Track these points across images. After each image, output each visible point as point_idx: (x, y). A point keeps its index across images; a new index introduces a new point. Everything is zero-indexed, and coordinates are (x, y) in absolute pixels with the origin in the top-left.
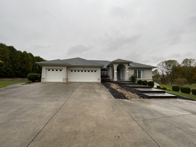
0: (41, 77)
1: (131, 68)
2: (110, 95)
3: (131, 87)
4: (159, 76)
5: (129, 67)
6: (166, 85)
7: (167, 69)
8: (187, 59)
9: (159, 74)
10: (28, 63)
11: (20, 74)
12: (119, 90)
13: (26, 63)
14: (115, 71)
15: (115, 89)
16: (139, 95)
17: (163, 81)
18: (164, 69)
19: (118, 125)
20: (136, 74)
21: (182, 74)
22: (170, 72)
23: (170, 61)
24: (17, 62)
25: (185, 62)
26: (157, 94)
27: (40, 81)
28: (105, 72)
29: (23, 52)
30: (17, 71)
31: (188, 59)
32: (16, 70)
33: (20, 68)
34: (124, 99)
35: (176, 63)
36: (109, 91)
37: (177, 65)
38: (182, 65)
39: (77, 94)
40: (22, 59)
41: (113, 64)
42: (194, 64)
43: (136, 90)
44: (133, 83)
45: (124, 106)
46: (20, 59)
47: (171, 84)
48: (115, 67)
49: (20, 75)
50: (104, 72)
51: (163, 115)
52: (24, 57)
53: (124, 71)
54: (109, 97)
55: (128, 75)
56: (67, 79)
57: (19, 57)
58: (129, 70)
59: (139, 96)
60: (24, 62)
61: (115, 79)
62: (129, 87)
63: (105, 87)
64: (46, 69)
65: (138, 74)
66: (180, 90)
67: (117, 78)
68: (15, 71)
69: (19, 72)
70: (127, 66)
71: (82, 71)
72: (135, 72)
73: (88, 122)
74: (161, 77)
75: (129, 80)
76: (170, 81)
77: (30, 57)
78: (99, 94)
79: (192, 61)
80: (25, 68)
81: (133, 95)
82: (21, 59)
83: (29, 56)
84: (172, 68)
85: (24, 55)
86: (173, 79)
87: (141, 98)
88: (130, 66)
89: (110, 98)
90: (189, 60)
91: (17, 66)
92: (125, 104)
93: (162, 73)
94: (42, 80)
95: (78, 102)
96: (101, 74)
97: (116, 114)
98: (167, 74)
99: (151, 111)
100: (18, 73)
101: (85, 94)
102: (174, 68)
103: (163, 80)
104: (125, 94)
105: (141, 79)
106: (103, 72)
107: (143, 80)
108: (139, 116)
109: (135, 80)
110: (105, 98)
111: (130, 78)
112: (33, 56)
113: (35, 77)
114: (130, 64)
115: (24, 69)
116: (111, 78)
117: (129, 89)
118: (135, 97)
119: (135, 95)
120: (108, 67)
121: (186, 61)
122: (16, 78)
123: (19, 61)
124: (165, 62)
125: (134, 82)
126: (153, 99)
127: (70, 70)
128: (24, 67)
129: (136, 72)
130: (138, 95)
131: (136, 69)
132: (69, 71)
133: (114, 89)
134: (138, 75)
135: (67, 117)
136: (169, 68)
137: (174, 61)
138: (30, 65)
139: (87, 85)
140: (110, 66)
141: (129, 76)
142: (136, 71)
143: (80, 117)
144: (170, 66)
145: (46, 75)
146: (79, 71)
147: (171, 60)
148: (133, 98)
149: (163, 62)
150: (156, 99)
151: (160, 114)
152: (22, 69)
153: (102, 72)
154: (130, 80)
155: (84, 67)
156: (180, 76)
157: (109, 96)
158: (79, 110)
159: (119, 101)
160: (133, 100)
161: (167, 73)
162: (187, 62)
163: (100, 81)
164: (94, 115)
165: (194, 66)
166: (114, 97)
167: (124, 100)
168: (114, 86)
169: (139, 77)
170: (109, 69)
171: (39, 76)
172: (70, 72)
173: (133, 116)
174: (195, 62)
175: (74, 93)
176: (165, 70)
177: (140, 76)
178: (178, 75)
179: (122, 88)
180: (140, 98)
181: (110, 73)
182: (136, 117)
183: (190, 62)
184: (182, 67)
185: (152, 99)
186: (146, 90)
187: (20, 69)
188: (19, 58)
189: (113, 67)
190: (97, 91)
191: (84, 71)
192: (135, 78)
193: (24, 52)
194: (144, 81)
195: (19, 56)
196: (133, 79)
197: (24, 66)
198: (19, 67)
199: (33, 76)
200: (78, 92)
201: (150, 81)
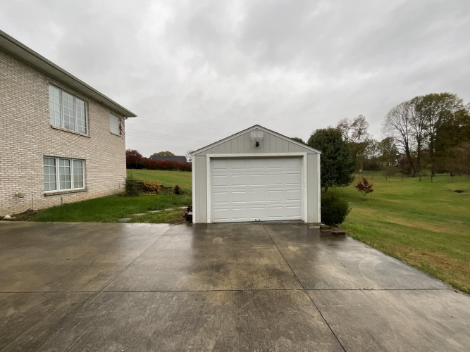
6: (413, 176)
22: (430, 134)
23: (429, 99)
35: (451, 103)
47: (430, 173)
124: (413, 101)
144: (429, 114)
147: (437, 95)
149: (407, 103)
161: (419, 139)
176: (415, 130)
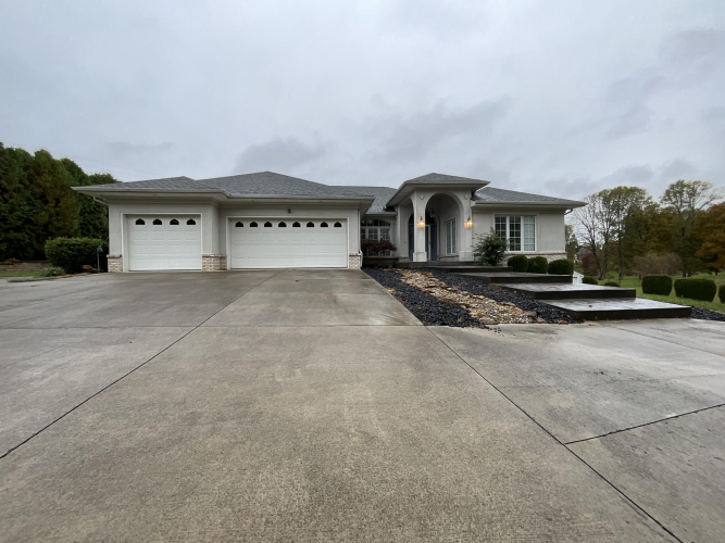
0: (106, 250)
1: (481, 210)
2: (398, 309)
3: (485, 281)
4: (577, 250)
5: (473, 203)
7: (607, 220)
8: (681, 184)
9: (575, 243)
10: (58, 201)
11: (30, 244)
12: (437, 293)
13: (49, 198)
14: (420, 224)
15: (419, 289)
16: (531, 308)
17: (591, 267)
18: (596, 221)
19: (458, 482)
20: (504, 233)
21: (661, 239)
24: (11, 197)
25: (675, 196)
26: (603, 303)
27: (104, 269)
28: (379, 228)
29: (33, 155)
30: (12, 235)
31: (686, 182)
32: (10, 228)
33: (27, 221)
34: (468, 325)
36: (396, 296)
37: (643, 207)
38: (663, 206)
39: (244, 310)
40: (31, 183)
41: (411, 193)
42: (706, 200)
43: (512, 290)
44: (490, 267)
45: (472, 359)
46: (21, 182)
48: (420, 207)
49: (32, 251)
50: (376, 231)
51: (688, 397)
52: (39, 174)
53: (454, 222)
54: (396, 320)
55: (469, 236)
56: (222, 258)
57: (18, 172)
58: (476, 216)
59: (527, 313)
60: (43, 197)
61: (421, 256)
62: (478, 278)
63: (380, 282)
64: (127, 216)
65: (512, 234)
66: (673, 291)
67: (427, 250)
68: (7, 231)
69: (23, 236)
70: (466, 203)
71: (282, 225)
72: (500, 226)
73: (257, 470)
74: (583, 251)
75: (475, 255)
76: (617, 266)
77: (67, 173)
78: (346, 310)
79: (698, 191)
80: (50, 223)
81: (502, 308)
82: (27, 182)
83: (62, 168)
84: (626, 218)
85: (39, 166)
86: (626, 256)
87: (540, 320)
88: (479, 199)
89: (403, 323)
90: (688, 186)
91: (11, 212)
92: (476, 347)
93: (587, 236)
94: (111, 264)
95: (236, 347)
96: (363, 237)
97: (439, 403)
98: (606, 240)
99: (618, 376)
100: (18, 240)
101: (282, 309)
102: (634, 216)
103: (592, 261)
104: (468, 306)
105: (522, 251)
106: (370, 231)
107: (528, 257)
108: (568, 411)
109: (497, 254)
110: (379, 323)
111: (480, 248)
112: (79, 170)
113: (79, 251)
114: (478, 194)
115: (46, 226)
116: (402, 252)
117: (477, 286)
118: (514, 316)
119: (510, 309)
120: (390, 208)
121: (677, 190)
122: (17, 262)
123: (18, 190)
125: (493, 262)
126: (591, 323)
127: (230, 220)
128: (43, 217)
129: (504, 227)
130: (524, 309)
131: (501, 214)
132: (228, 226)
133: (415, 290)
134: (508, 237)
135: (130, 435)
136: (614, 217)
137: (633, 190)
138: (67, 208)
139: (300, 278)
140: (397, 206)
141: (476, 241)
142: (504, 220)
143: (214, 431)
145: (128, 243)
146: (268, 225)
148: (506, 320)
150: (607, 323)
151: (668, 389)
152: (36, 225)
153: (367, 229)
154: (477, 258)
155: (289, 206)
156: (653, 245)
157: (397, 315)
158: (226, 385)
159: (443, 333)
160: (507, 331)
162: (681, 193)
163: (357, 264)
164: (309, 412)
165: (706, 208)
166: (420, 318)
167: (465, 330)
168: (417, 280)
169: (516, 244)
170: (394, 218)
171: (100, 249)
172: (231, 231)
173: (536, 407)
174: (709, 192)
175: (231, 307)
177: (518, 241)
178: (645, 241)
179: (449, 284)
180: (534, 320)
181: (398, 234)
182: (553, 414)
183: (693, 194)
184: (662, 214)
185: (586, 323)
186: (553, 289)
187: (27, 226)
188: (17, 179)
189: (410, 206)
190: (343, 296)
191: (289, 225)
192: (497, 247)
193: (38, 154)
194: (532, 260)
195: (17, 170)
196: (491, 250)
197: (43, 213)
198: (20, 218)
199: (69, 246)
200: (251, 305)
201: (556, 258)
